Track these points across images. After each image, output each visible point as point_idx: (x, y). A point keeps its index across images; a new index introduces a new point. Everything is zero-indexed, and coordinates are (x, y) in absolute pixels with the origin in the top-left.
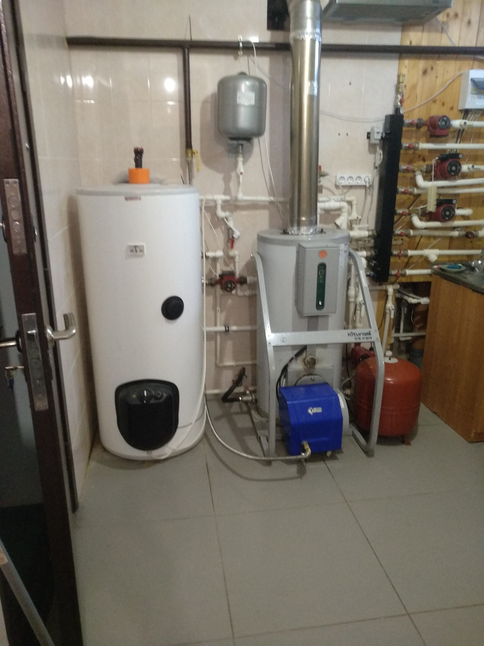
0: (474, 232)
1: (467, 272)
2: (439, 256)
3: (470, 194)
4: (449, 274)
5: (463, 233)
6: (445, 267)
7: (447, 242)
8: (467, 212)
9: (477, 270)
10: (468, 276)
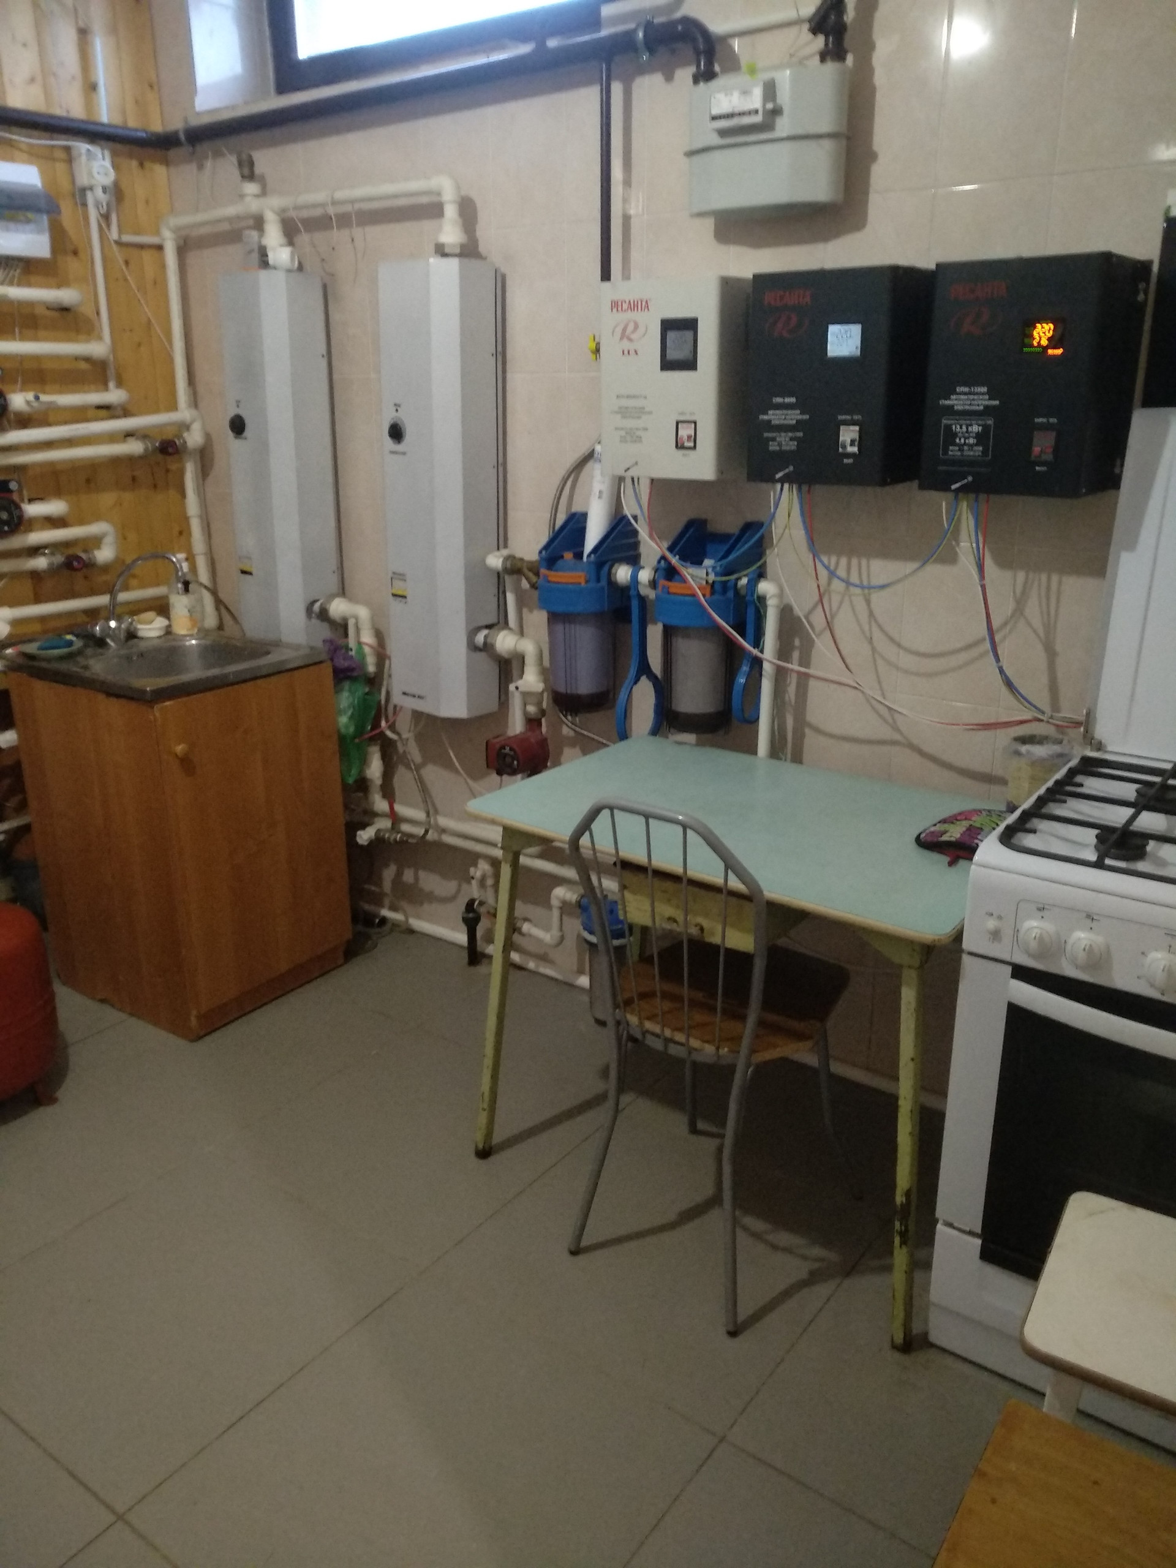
0: (84, 556)
1: (89, 651)
2: (15, 623)
3: (51, 464)
4: (44, 665)
5: (59, 559)
6: (31, 648)
7: (27, 586)
8: (54, 507)
9: (112, 644)
10: (92, 662)
